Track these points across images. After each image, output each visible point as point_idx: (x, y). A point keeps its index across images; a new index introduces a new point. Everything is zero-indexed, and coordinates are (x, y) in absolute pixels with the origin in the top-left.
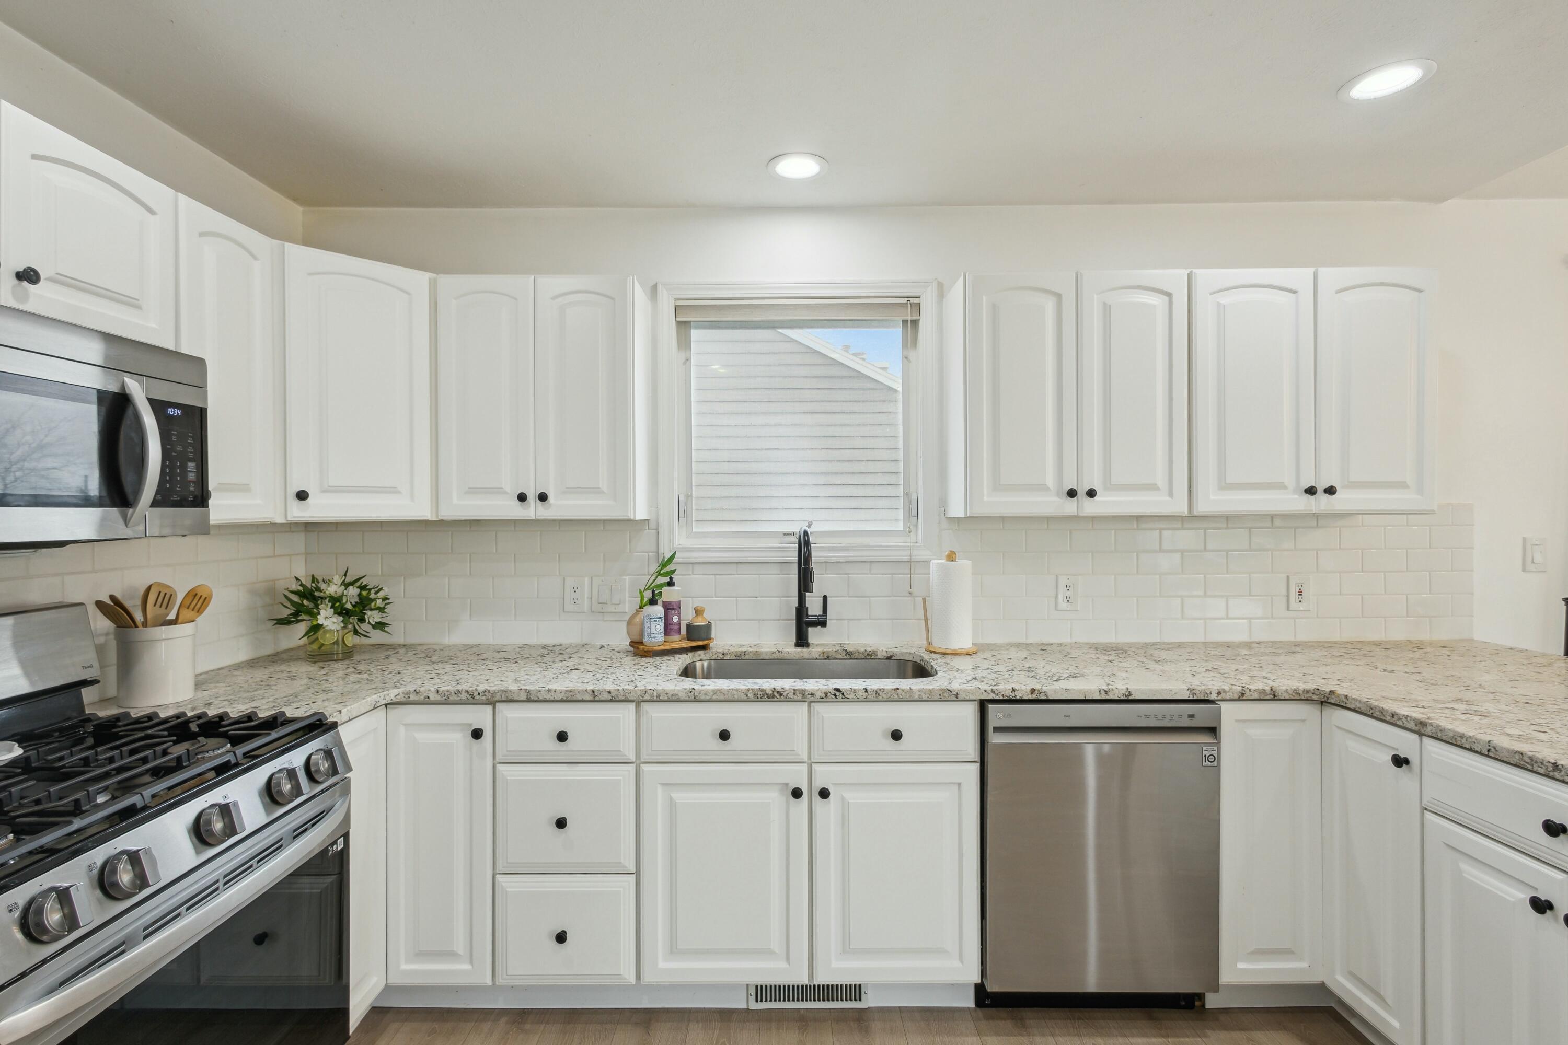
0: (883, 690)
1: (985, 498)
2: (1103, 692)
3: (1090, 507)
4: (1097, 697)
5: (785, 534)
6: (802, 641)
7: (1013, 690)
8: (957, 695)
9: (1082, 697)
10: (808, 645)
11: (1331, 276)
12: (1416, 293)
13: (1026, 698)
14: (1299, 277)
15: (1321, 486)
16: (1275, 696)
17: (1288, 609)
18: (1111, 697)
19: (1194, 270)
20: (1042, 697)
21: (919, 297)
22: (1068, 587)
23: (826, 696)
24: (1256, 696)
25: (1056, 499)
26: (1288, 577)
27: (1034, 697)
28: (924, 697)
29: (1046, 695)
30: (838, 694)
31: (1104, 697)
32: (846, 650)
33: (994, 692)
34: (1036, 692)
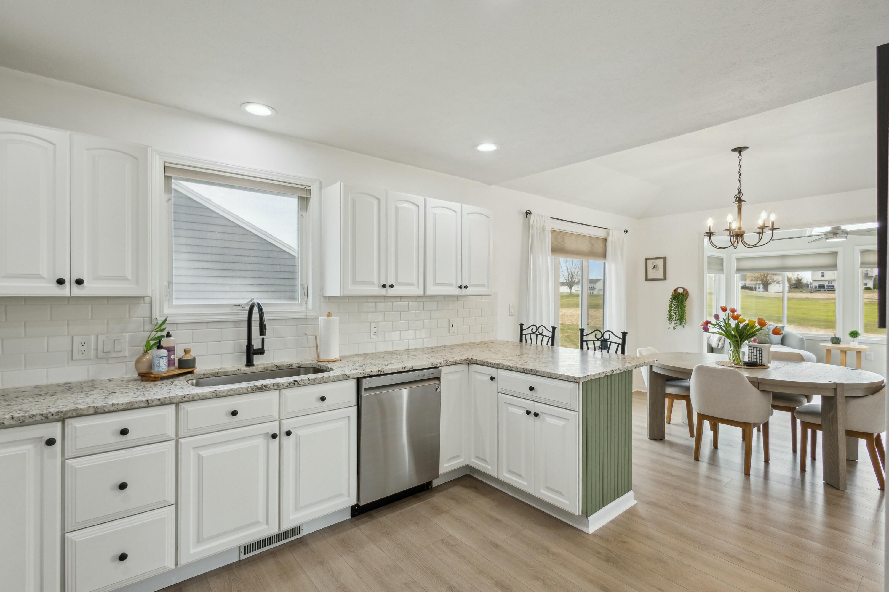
0: (317, 378)
1: (350, 288)
2: (404, 368)
3: (391, 292)
4: (402, 370)
5: (234, 305)
6: (249, 363)
7: (371, 371)
8: (349, 377)
9: (396, 371)
10: (253, 365)
11: (468, 208)
12: (487, 218)
13: (376, 374)
14: (456, 206)
15: (463, 286)
16: (456, 363)
17: (449, 332)
18: (407, 370)
19: (426, 198)
20: (382, 373)
21: (310, 187)
22: (375, 328)
23: (290, 385)
24: (451, 363)
25: (377, 288)
26: (449, 320)
27: (379, 373)
28: (335, 379)
29: (384, 372)
30: (295, 383)
31: (404, 370)
32: (277, 365)
33: (364, 373)
34: (380, 371)
